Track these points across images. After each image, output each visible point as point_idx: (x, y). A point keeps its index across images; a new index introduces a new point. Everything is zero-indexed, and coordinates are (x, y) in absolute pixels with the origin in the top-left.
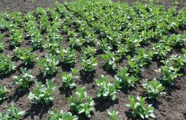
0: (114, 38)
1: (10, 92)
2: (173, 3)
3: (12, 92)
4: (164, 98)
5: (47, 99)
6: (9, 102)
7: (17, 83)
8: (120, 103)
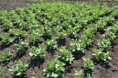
0: (71, 21)
1: (13, 55)
2: (96, 3)
3: (14, 55)
4: (110, 50)
5: (41, 56)
6: (14, 61)
7: (18, 49)
8: (86, 55)
